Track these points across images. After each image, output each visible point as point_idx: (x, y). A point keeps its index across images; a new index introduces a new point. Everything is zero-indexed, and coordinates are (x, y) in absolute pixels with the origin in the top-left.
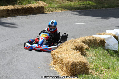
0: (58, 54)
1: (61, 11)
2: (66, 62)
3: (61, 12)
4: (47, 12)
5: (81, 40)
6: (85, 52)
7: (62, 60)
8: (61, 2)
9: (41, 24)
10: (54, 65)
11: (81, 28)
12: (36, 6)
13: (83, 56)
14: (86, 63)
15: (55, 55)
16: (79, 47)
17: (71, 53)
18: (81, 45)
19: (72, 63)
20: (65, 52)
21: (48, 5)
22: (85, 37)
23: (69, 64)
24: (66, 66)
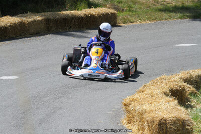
2: (149, 119)
5: (182, 77)
6: (188, 100)
7: (141, 114)
8: (150, 5)
12: (101, 12)
13: (182, 108)
16: (177, 90)
18: (180, 87)
19: (160, 121)
20: (150, 99)
22: (191, 71)
23: (154, 122)
24: (149, 126)
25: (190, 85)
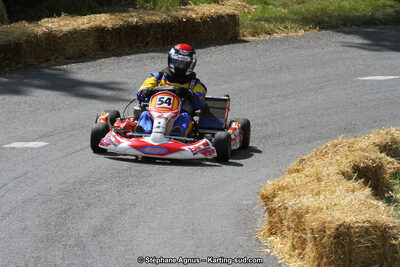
0: (287, 194)
1: (301, 32)
2: (315, 225)
3: (303, 36)
4: (250, 38)
5: (376, 141)
6: (389, 188)
7: (299, 216)
9: (225, 82)
10: (272, 238)
11: (378, 96)
12: (207, 13)
13: (380, 203)
14: (390, 228)
15: (274, 197)
16: (367, 168)
17: (333, 189)
18: (374, 161)
19: (337, 229)
20: (314, 186)
21: (253, 8)
22: (393, 130)
23: (324, 231)
24: (315, 238)
25: (392, 157)
